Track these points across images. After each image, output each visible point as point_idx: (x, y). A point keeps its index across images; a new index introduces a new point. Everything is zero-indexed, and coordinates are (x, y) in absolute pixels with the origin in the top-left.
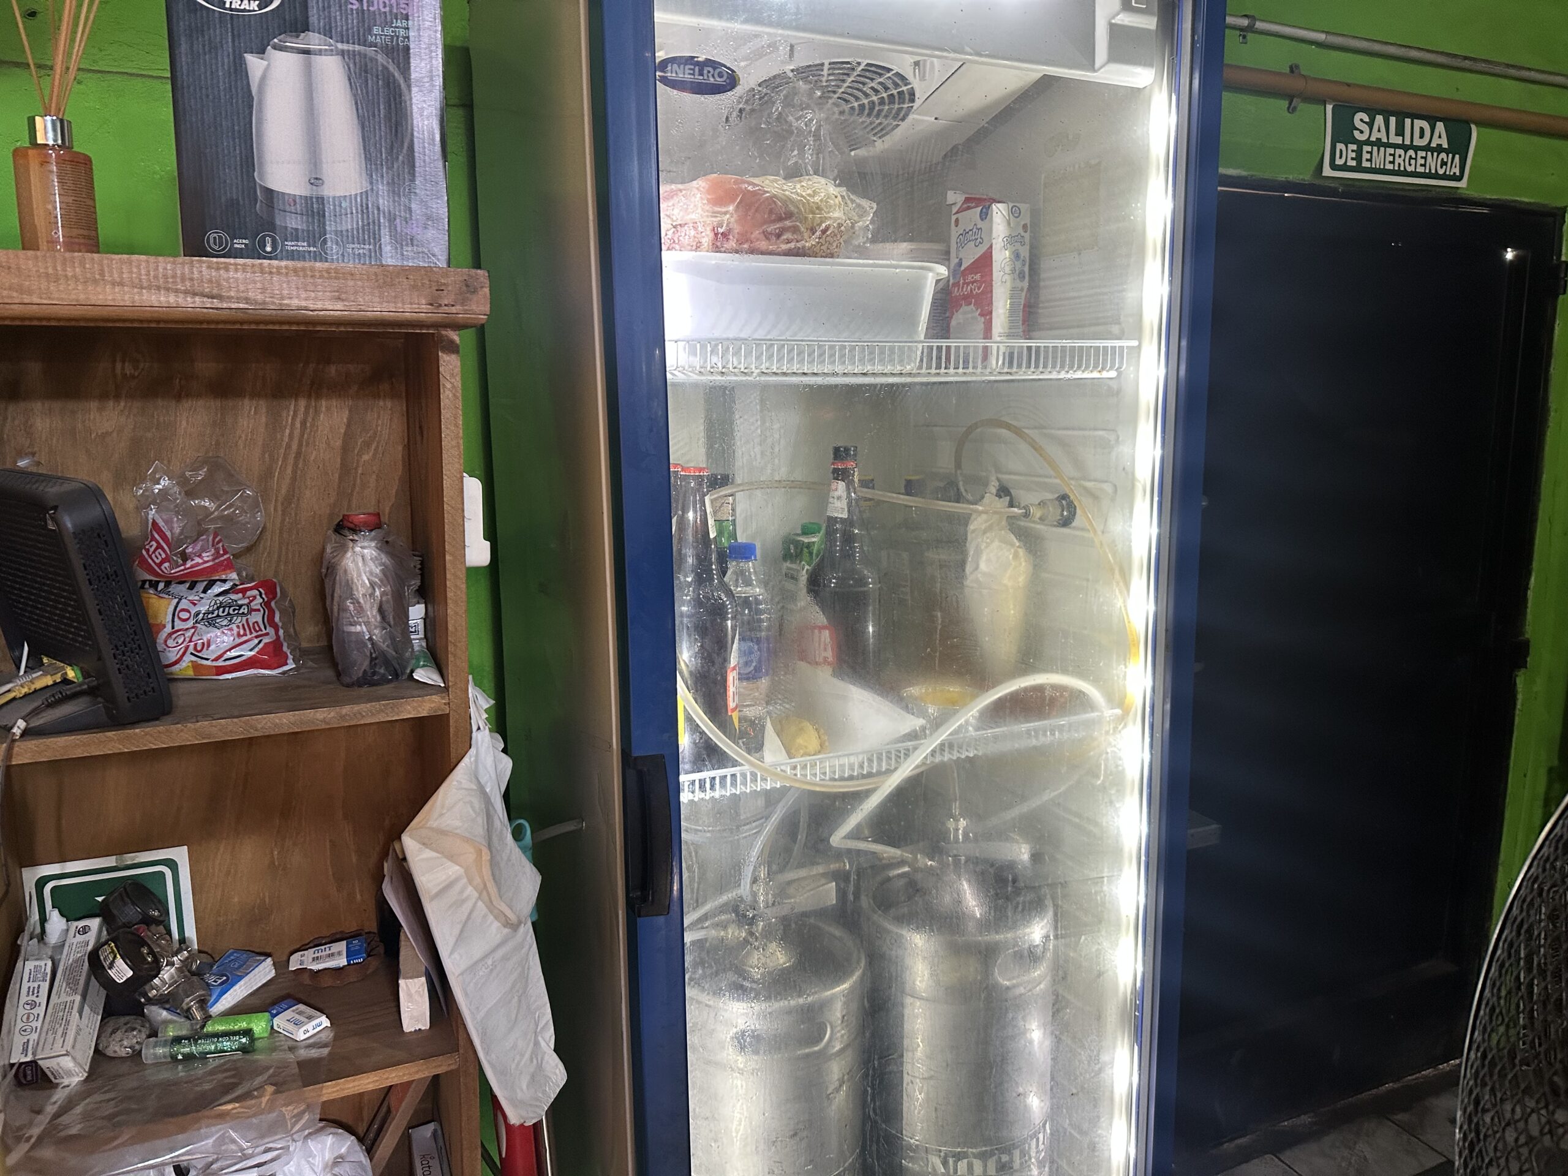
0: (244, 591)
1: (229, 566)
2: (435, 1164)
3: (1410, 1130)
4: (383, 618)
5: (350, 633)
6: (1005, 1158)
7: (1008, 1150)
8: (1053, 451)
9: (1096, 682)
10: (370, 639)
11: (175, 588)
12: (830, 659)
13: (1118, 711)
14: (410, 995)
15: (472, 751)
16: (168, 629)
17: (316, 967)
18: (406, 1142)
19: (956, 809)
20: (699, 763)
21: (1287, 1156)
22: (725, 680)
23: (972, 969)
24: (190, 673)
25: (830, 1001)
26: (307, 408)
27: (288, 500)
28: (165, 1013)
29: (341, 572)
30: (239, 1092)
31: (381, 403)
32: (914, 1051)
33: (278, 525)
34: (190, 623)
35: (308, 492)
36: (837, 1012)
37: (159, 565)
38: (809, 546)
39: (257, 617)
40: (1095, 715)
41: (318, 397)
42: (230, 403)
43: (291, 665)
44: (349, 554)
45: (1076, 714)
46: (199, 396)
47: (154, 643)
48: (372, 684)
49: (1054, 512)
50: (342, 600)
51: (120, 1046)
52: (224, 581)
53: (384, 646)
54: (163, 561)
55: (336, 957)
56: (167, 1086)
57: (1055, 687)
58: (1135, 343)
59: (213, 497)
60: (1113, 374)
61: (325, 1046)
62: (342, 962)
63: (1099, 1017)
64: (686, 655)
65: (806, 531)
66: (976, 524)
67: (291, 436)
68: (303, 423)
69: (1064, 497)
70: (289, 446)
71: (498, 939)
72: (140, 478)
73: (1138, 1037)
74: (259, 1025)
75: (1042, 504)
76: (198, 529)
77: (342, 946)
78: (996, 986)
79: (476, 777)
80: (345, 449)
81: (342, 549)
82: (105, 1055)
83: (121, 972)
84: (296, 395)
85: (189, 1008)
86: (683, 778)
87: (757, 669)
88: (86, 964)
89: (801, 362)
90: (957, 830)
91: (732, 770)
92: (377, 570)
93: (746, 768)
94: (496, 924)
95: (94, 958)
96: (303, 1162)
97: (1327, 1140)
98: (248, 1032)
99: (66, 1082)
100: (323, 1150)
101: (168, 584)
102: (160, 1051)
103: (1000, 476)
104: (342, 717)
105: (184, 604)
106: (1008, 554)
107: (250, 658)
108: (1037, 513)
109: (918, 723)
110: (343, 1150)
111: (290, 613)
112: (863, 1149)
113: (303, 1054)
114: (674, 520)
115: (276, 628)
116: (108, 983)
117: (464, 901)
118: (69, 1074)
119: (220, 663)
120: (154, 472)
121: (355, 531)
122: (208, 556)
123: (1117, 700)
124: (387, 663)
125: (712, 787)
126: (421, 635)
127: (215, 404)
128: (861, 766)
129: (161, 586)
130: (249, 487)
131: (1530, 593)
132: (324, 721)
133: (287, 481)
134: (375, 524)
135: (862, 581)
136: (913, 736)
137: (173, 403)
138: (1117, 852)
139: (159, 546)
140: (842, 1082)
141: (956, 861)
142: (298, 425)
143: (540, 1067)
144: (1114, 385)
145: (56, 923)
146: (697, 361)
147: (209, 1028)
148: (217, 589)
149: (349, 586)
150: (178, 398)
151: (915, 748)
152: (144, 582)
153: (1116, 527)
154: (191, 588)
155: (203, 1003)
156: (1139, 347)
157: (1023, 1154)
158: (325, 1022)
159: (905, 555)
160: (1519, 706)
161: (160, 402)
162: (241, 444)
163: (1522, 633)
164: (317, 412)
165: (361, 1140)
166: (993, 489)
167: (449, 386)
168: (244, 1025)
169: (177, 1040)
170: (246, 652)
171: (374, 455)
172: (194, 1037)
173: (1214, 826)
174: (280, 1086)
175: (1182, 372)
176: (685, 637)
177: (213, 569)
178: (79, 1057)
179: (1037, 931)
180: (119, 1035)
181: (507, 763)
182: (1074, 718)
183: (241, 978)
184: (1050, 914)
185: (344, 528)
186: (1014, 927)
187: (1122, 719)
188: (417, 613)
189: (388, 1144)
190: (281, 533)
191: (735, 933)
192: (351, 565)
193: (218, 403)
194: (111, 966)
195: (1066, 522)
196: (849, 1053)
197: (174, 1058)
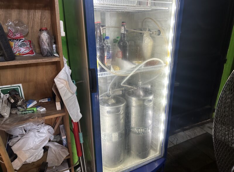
0: (26, 42)
1: (23, 37)
2: (63, 130)
3: (202, 128)
4: (49, 45)
5: (43, 48)
6: (146, 129)
7: (146, 128)
8: (157, 22)
9: (162, 60)
10: (47, 49)
11: (14, 41)
12: (121, 57)
13: (165, 65)
14: (57, 105)
15: (64, 67)
16: (14, 47)
17: (43, 102)
18: (59, 127)
19: (140, 80)
20: (101, 71)
21: (185, 132)
22: (104, 58)
23: (141, 102)
24: (18, 55)
25: (121, 107)
26: (34, 11)
27: (32, 28)
28: (20, 108)
29: (41, 37)
30: (32, 118)
31: (46, 11)
32: (133, 114)
33: (31, 32)
34: (17, 46)
35: (35, 26)
36: (122, 108)
37: (11, 36)
38: (118, 40)
39: (28, 46)
40: (162, 65)
41: (36, 10)
42: (21, 10)
43: (35, 54)
44: (42, 34)
45: (159, 65)
46: (15, 9)
47: (12, 50)
48: (48, 56)
49: (157, 33)
50: (42, 42)
51: (14, 112)
52: (22, 39)
53: (49, 50)
54: (12, 36)
55: (46, 100)
56: (21, 117)
57: (156, 60)
58: (171, 3)
59: (20, 27)
60: (168, 8)
61: (45, 112)
62: (47, 101)
63: (160, 110)
64: (98, 54)
65: (117, 38)
66: (145, 35)
67: (32, 16)
68: (33, 14)
69: (159, 30)
70: (31, 18)
71: (70, 96)
72: (7, 22)
73: (165, 112)
74: (35, 109)
75: (155, 31)
76: (17, 31)
77: (47, 99)
78: (145, 105)
79: (65, 71)
80: (41, 19)
81: (41, 33)
82: (11, 113)
83: (12, 101)
84: (32, 9)
85: (24, 107)
86: (98, 73)
87: (110, 57)
88: (7, 100)
89: (116, 3)
90: (140, 83)
91: (106, 72)
92: (47, 37)
93: (108, 72)
94: (70, 94)
95: (8, 99)
96: (44, 130)
97: (191, 130)
98: (33, 110)
99: (6, 117)
100: (46, 128)
101: (13, 40)
102: (20, 113)
103: (149, 28)
104: (43, 61)
105: (16, 43)
106: (149, 40)
107: (28, 53)
108: (154, 33)
109: (134, 66)
110: (49, 128)
111: (34, 46)
112: (125, 127)
113: (42, 113)
114: (95, 32)
115: (32, 48)
116: (11, 103)
117: (65, 90)
118: (6, 116)
119: (23, 53)
120: (9, 21)
121: (43, 30)
122: (19, 35)
123: (165, 63)
124: (50, 53)
125: (103, 75)
126: (55, 50)
127: (18, 10)
128: (126, 72)
129: (12, 40)
130: (26, 25)
131: (228, 52)
132: (40, 61)
133: (32, 24)
134: (46, 30)
135: (126, 44)
136: (134, 68)
137: (11, 10)
138: (164, 86)
139: (11, 33)
140: (122, 118)
141: (140, 88)
142: (33, 15)
143: (78, 114)
144: (168, 10)
145: (2, 95)
146: (98, 2)
147: (27, 110)
148: (21, 41)
149: (43, 40)
150: (12, 9)
151: (134, 70)
152: (9, 39)
153: (167, 35)
154: (17, 41)
155: (26, 106)
156: (172, 3)
157: (148, 128)
158: (45, 109)
159: (133, 42)
160: (224, 69)
161: (9, 10)
162: (23, 17)
163: (226, 58)
164: (36, 12)
165: (52, 127)
166: (148, 29)
167: (56, 4)
168: (33, 109)
169: (22, 111)
170: (27, 52)
171: (46, 20)
172: (25, 111)
173: (178, 83)
174: (38, 117)
175: (179, 8)
176: (98, 51)
177: (20, 37)
178: (7, 113)
179: (151, 97)
180: (13, 111)
181: (70, 71)
182: (158, 66)
183: (32, 103)
184: (153, 95)
185: (41, 30)
186: (148, 96)
187: (166, 66)
188: (54, 46)
189: (56, 127)
190: (31, 33)
191: (106, 98)
192: (43, 36)
193: (19, 10)
194: (11, 100)
195: (159, 35)
196: (123, 114)
197: (22, 114)
